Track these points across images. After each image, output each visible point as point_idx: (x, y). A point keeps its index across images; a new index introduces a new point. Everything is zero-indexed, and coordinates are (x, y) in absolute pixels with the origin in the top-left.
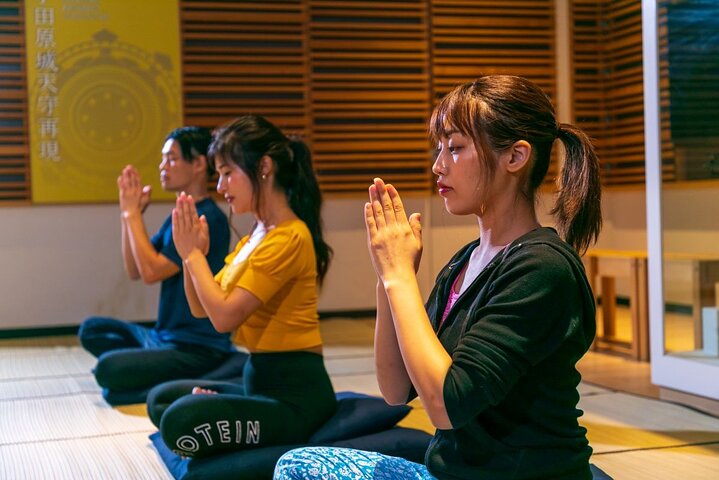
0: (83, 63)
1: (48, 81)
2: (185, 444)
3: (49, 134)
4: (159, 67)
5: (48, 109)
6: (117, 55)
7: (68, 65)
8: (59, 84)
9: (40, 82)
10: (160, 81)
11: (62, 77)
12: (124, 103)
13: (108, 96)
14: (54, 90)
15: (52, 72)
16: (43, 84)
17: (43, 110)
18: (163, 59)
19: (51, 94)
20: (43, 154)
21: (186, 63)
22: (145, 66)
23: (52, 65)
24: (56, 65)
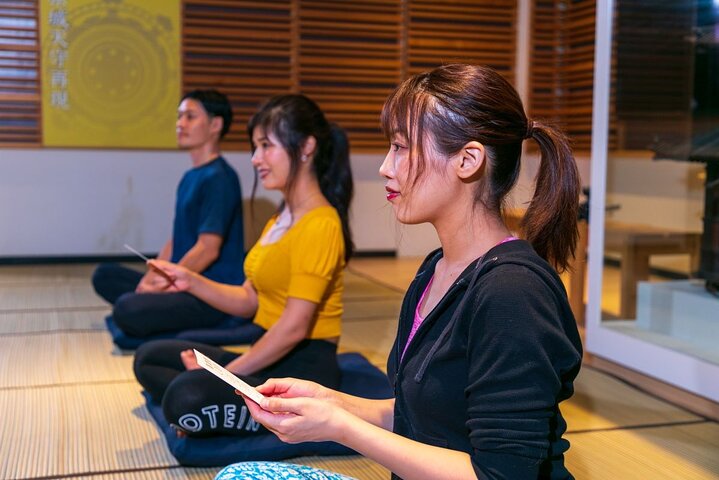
0: (91, 22)
1: (60, 37)
2: (188, 423)
3: (59, 85)
4: (161, 28)
5: (58, 62)
6: (123, 15)
7: (78, 22)
8: (70, 39)
9: (52, 37)
10: (161, 40)
11: (73, 33)
12: (127, 59)
13: (113, 52)
14: (65, 44)
15: (63, 28)
16: (54, 40)
17: (54, 62)
18: (165, 21)
19: (62, 48)
20: (53, 102)
21: (186, 25)
22: (148, 27)
23: (63, 22)
24: (68, 22)
